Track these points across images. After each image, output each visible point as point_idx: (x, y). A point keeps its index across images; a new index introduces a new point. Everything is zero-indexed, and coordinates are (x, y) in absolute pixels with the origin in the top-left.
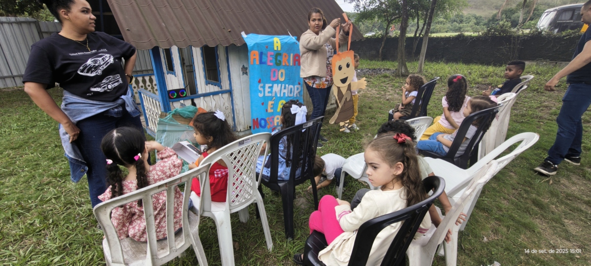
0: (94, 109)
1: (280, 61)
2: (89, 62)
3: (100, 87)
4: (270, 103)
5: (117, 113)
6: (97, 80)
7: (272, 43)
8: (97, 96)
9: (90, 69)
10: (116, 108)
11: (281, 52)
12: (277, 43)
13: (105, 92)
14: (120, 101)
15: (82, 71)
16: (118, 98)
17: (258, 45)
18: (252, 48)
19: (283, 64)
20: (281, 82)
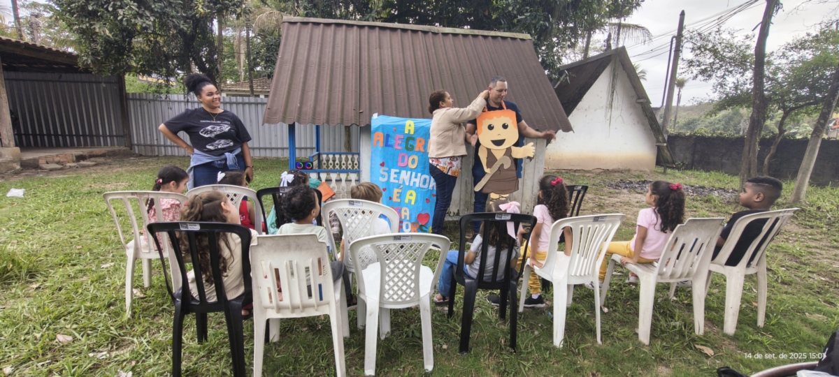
0: (206, 159)
1: (412, 146)
2: (209, 128)
3: (212, 145)
4: (396, 190)
5: (220, 164)
6: (210, 140)
7: (403, 127)
8: (209, 151)
9: (207, 132)
10: (220, 161)
11: (415, 136)
12: (410, 126)
13: (215, 150)
14: (223, 157)
15: (202, 133)
16: (223, 154)
17: (383, 127)
18: (377, 129)
19: (416, 149)
20: (411, 170)
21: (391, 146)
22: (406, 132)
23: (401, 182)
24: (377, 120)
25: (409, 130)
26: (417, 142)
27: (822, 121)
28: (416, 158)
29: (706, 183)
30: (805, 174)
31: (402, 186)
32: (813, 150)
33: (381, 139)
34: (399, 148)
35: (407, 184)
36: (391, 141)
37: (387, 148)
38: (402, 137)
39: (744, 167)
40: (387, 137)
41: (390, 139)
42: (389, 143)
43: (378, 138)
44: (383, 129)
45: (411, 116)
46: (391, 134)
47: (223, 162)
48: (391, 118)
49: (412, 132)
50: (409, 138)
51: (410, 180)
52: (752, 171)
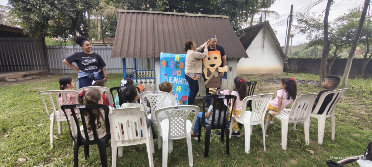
0: (84, 75)
1: (178, 66)
2: (86, 61)
3: (88, 69)
5: (91, 77)
6: (87, 66)
7: (174, 58)
8: (86, 71)
9: (85, 63)
10: (91, 75)
11: (179, 62)
12: (177, 57)
13: (89, 70)
14: (92, 74)
15: (83, 63)
16: (92, 72)
17: (165, 58)
18: (163, 59)
19: (180, 68)
20: (178, 77)
21: (169, 66)
22: (176, 60)
23: (174, 82)
24: (162, 55)
25: (177, 59)
26: (181, 64)
27: (353, 51)
28: (180, 71)
29: (305, 79)
30: (347, 73)
31: (174, 84)
32: (349, 63)
33: (165, 64)
34: (173, 67)
35: (177, 83)
36: (169, 64)
37: (167, 67)
38: (174, 62)
39: (321, 71)
40: (167, 62)
41: (168, 63)
42: (168, 65)
43: (163, 63)
44: (165, 59)
45: (177, 53)
46: (169, 61)
47: (93, 76)
48: (169, 54)
49: (178, 60)
50: (177, 63)
51: (178, 81)
52: (324, 73)
